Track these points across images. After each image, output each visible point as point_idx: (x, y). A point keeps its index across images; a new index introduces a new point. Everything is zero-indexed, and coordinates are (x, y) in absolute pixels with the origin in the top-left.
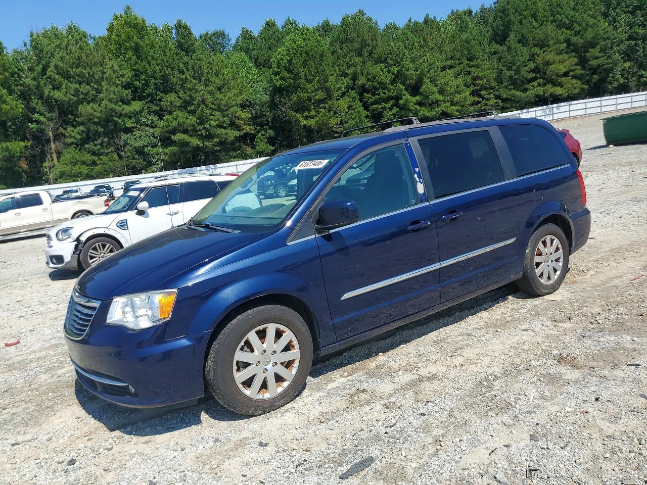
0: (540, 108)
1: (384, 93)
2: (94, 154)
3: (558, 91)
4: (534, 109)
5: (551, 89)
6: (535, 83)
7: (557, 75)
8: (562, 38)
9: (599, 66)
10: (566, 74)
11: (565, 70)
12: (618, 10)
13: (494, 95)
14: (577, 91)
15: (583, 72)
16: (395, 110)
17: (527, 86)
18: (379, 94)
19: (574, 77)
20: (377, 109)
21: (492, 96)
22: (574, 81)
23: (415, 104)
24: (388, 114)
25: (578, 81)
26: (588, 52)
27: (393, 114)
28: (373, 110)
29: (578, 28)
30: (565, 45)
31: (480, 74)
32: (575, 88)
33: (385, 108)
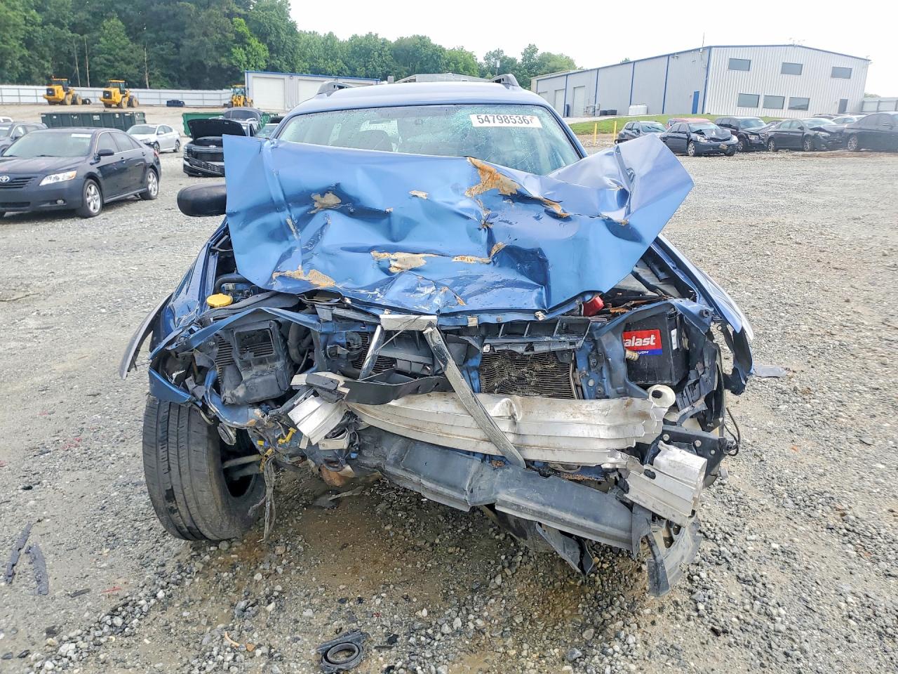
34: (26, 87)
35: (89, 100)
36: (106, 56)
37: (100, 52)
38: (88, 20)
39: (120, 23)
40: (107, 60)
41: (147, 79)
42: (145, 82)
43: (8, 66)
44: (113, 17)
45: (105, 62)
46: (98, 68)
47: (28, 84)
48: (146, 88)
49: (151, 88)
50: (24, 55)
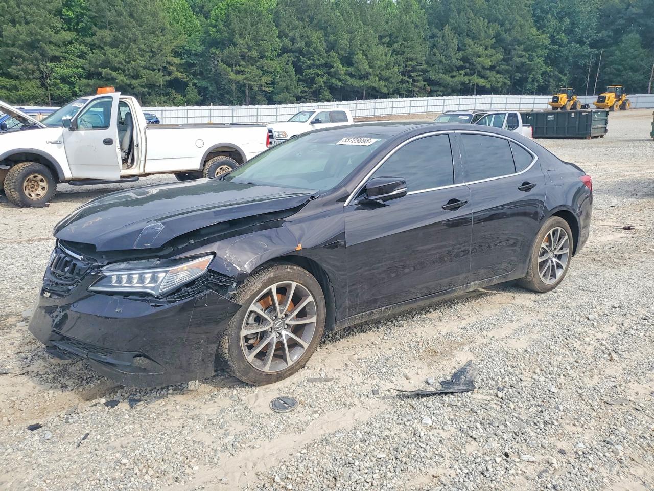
0: (464, 97)
1: (319, 60)
2: (16, 78)
3: (482, 82)
4: (459, 97)
5: (476, 79)
6: (462, 72)
7: (484, 68)
8: (492, 33)
9: (523, 64)
10: (492, 68)
11: (490, 64)
12: (550, 16)
13: (423, 77)
14: (499, 85)
15: (507, 67)
16: (326, 77)
17: (454, 73)
18: (313, 60)
19: (498, 72)
20: (310, 73)
21: (421, 78)
22: (498, 75)
23: (346, 74)
24: (320, 81)
25: (502, 76)
26: (514, 49)
27: (324, 82)
28: (306, 75)
29: (508, 26)
30: (494, 40)
31: (412, 56)
32: (498, 83)
33: (318, 75)
34: (541, 96)
35: (588, 105)
36: (616, 66)
37: (612, 63)
38: (609, 37)
39: (638, 36)
40: (618, 70)
41: (650, 84)
42: (648, 87)
43: (530, 80)
44: (632, 31)
45: (615, 71)
46: (606, 78)
47: (543, 95)
48: (646, 92)
49: (651, 93)
50: (546, 71)
